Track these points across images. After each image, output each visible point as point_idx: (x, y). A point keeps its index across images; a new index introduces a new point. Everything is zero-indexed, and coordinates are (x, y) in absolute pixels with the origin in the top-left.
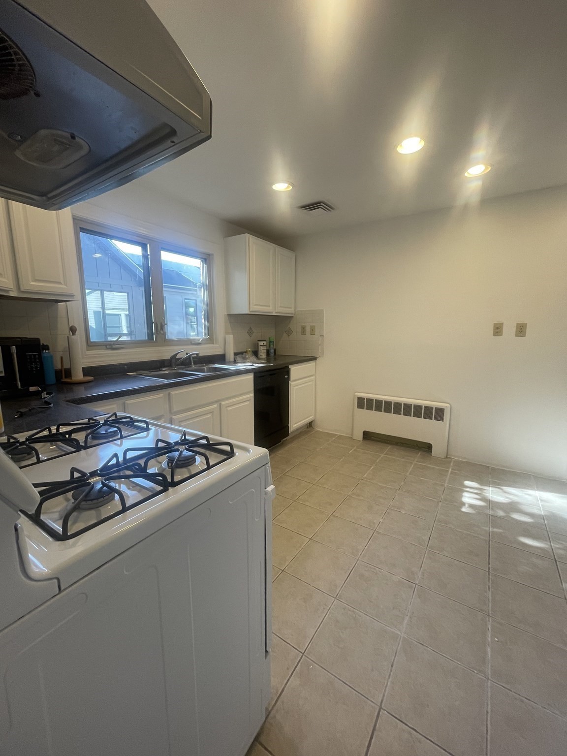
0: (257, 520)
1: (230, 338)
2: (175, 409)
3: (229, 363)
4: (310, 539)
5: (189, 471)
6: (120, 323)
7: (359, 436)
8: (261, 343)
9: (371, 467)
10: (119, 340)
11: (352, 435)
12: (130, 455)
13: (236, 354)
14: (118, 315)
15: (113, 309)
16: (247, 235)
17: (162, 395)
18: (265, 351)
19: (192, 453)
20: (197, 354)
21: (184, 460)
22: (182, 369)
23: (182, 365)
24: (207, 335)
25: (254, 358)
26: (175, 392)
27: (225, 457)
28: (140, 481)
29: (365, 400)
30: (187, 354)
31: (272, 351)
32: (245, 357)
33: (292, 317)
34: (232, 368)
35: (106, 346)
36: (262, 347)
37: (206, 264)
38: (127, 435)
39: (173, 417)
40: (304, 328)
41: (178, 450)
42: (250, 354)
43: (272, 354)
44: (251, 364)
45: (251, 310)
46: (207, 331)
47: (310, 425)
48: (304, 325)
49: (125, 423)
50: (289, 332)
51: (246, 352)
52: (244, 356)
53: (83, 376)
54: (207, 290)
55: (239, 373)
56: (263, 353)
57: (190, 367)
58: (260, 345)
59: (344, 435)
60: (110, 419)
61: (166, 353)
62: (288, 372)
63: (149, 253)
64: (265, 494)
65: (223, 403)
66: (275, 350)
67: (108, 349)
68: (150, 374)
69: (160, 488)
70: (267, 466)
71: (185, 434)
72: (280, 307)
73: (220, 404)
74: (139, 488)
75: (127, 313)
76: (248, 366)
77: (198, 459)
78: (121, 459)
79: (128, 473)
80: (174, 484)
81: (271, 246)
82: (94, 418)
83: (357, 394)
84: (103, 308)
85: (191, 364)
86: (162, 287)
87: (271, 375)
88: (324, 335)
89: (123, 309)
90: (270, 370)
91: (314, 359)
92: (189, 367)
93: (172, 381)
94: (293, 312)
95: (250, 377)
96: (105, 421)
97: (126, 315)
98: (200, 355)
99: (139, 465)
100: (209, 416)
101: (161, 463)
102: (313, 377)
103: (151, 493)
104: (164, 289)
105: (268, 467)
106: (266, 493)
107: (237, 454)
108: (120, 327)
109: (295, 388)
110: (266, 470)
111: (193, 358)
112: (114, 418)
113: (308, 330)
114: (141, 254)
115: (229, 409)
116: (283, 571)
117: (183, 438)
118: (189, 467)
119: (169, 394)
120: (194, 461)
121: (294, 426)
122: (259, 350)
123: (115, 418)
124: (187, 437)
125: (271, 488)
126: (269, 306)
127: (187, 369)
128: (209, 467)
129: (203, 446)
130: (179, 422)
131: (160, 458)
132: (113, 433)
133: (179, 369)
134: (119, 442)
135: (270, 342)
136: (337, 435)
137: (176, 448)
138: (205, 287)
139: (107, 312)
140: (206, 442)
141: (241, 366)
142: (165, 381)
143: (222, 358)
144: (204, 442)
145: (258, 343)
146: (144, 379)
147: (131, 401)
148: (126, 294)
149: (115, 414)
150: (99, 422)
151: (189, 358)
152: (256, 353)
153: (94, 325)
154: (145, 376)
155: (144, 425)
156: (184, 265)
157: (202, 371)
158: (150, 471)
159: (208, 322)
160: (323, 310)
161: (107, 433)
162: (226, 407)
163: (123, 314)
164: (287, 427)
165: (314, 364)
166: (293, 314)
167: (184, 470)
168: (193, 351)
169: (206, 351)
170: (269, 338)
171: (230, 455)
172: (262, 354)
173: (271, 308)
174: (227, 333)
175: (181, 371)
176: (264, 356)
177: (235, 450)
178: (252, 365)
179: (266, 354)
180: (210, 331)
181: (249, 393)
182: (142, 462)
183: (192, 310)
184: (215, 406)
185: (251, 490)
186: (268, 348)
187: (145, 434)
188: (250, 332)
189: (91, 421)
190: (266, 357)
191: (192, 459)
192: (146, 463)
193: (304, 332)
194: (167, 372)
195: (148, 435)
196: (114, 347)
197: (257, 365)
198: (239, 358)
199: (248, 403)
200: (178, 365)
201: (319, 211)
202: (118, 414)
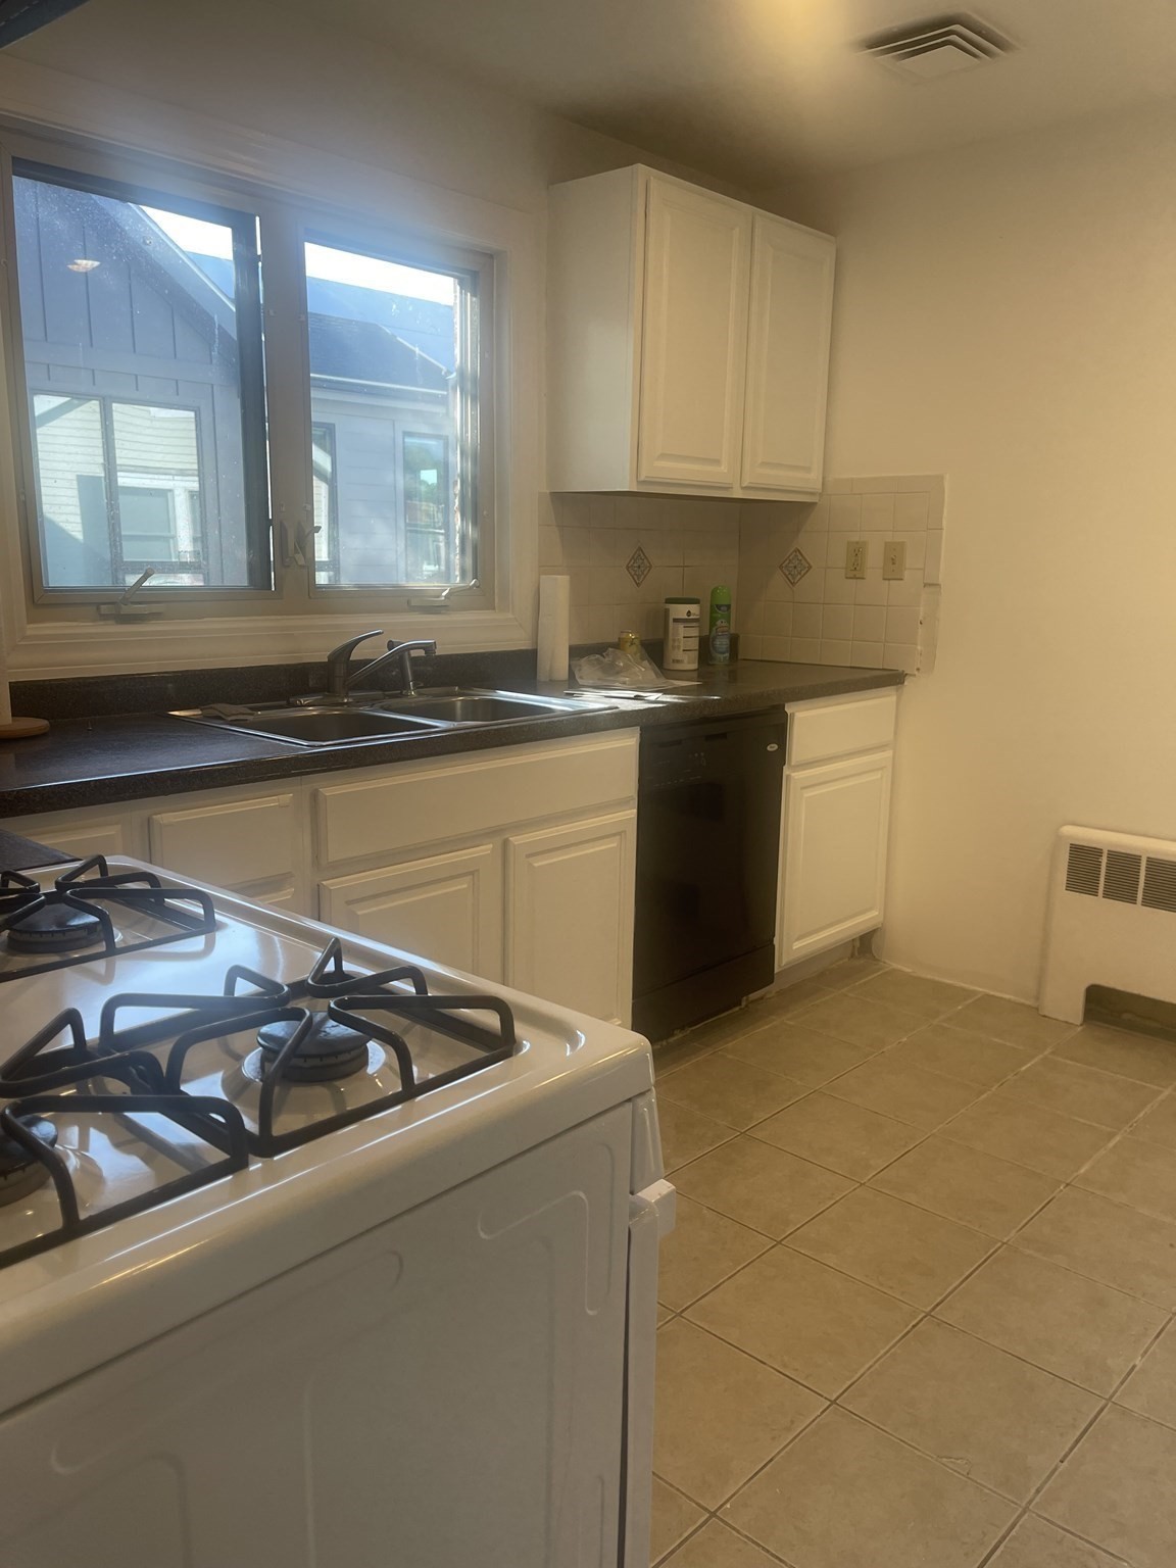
0: (590, 1313)
1: (558, 589)
2: (335, 852)
3: (552, 687)
4: (833, 1402)
5: (339, 1098)
6: (168, 521)
7: (1069, 1005)
8: (680, 611)
9: (1111, 1136)
10: (146, 584)
11: (1037, 998)
12: (127, 1019)
13: (576, 652)
14: (164, 494)
15: (146, 470)
16: (641, 170)
17: (287, 798)
18: (694, 644)
19: (351, 1031)
20: (428, 648)
21: (320, 1056)
22: (372, 702)
23: (372, 689)
24: (470, 574)
25: (645, 670)
26: (336, 789)
27: (481, 1054)
28: (155, 1122)
29: (1104, 860)
30: (391, 645)
31: (722, 643)
32: (612, 665)
33: (812, 505)
34: (558, 704)
35: (98, 605)
36: (681, 626)
37: (474, 295)
38: (137, 942)
39: (324, 883)
40: (857, 553)
41: (297, 1014)
42: (632, 652)
43: (721, 657)
44: (632, 694)
45: (642, 478)
46: (469, 561)
47: (865, 945)
48: (856, 538)
49: (132, 900)
50: (795, 568)
51: (618, 646)
52: (606, 660)
53: (13, 716)
54: (474, 399)
55: (586, 725)
56: (684, 651)
57: (400, 696)
58: (675, 620)
59: (1007, 997)
60: (82, 878)
61: (313, 643)
62: (779, 730)
63: (259, 252)
64: (632, 1215)
65: (516, 840)
66: (734, 641)
67: (105, 617)
68: (250, 718)
69: (217, 1156)
70: (641, 1102)
71: (336, 950)
72: (764, 464)
73: (506, 843)
74: (143, 1146)
75: (194, 485)
76: (622, 700)
77: (378, 1055)
78: (92, 1032)
79: (116, 1087)
80: (269, 1145)
81: (738, 214)
82: (24, 873)
83: (1068, 830)
84: (110, 465)
85: (406, 686)
86: (306, 383)
87: (709, 738)
88: (940, 582)
89: (182, 473)
90: (705, 720)
91: (893, 679)
92: (396, 696)
93: (327, 746)
94: (818, 486)
95: (628, 743)
96: (58, 884)
97: (192, 494)
98: (439, 652)
99: (153, 1062)
100: (462, 885)
101: (239, 1058)
102: (889, 754)
103: (185, 1172)
104: (314, 394)
105: (649, 1107)
106: (635, 1211)
107: (527, 1046)
108: (170, 538)
109: (808, 794)
110: (636, 1119)
111: (414, 661)
112: (94, 874)
113: (874, 558)
114: (230, 256)
115: (538, 863)
116: (713, 1514)
117: (330, 967)
118: (337, 1083)
119: (315, 796)
120: (363, 1058)
121: (796, 945)
122: (671, 637)
123: (99, 876)
124: (347, 966)
125: (658, 1190)
126: (717, 462)
127: (388, 702)
128: (411, 1090)
129: (398, 1003)
130: (349, 903)
131: (238, 1040)
132: (84, 933)
133: (359, 702)
134: (100, 966)
135: (716, 608)
136: (974, 993)
137: (292, 1005)
138: (469, 386)
139: (124, 480)
140: (414, 990)
141: (593, 701)
142: (303, 746)
143: (522, 668)
144: (406, 987)
145: (667, 611)
146: (229, 736)
147: (173, 816)
148: (192, 414)
149: (99, 861)
150: (38, 888)
151: (398, 659)
152: (655, 652)
153: (79, 527)
154: (232, 723)
155: (197, 909)
156: (393, 297)
157: (445, 713)
158: (192, 1089)
159: (475, 523)
160: (940, 478)
161: (63, 932)
162: (528, 856)
163: (182, 488)
164: (762, 948)
165: (894, 698)
166: (812, 494)
167: (319, 1091)
168: (414, 633)
169: (462, 635)
170: (713, 593)
171: (501, 1045)
172: (679, 654)
173: (723, 468)
174: (546, 567)
175: (366, 710)
176: (688, 661)
177: (519, 1029)
178: (637, 698)
179: (695, 654)
180: (483, 557)
181: (620, 804)
182: (162, 1052)
183: (430, 476)
184: (486, 849)
185: (575, 1193)
186: (706, 632)
187: (197, 943)
188: (638, 567)
189: (13, 885)
190: (694, 666)
191: (353, 1053)
192: (177, 1058)
193: (855, 567)
194: (313, 711)
195: (210, 947)
196: (126, 610)
197: (655, 699)
198: (587, 670)
199: (613, 844)
200: (358, 687)
201: (946, 58)
202: (110, 861)
